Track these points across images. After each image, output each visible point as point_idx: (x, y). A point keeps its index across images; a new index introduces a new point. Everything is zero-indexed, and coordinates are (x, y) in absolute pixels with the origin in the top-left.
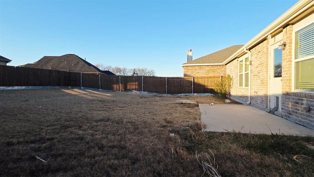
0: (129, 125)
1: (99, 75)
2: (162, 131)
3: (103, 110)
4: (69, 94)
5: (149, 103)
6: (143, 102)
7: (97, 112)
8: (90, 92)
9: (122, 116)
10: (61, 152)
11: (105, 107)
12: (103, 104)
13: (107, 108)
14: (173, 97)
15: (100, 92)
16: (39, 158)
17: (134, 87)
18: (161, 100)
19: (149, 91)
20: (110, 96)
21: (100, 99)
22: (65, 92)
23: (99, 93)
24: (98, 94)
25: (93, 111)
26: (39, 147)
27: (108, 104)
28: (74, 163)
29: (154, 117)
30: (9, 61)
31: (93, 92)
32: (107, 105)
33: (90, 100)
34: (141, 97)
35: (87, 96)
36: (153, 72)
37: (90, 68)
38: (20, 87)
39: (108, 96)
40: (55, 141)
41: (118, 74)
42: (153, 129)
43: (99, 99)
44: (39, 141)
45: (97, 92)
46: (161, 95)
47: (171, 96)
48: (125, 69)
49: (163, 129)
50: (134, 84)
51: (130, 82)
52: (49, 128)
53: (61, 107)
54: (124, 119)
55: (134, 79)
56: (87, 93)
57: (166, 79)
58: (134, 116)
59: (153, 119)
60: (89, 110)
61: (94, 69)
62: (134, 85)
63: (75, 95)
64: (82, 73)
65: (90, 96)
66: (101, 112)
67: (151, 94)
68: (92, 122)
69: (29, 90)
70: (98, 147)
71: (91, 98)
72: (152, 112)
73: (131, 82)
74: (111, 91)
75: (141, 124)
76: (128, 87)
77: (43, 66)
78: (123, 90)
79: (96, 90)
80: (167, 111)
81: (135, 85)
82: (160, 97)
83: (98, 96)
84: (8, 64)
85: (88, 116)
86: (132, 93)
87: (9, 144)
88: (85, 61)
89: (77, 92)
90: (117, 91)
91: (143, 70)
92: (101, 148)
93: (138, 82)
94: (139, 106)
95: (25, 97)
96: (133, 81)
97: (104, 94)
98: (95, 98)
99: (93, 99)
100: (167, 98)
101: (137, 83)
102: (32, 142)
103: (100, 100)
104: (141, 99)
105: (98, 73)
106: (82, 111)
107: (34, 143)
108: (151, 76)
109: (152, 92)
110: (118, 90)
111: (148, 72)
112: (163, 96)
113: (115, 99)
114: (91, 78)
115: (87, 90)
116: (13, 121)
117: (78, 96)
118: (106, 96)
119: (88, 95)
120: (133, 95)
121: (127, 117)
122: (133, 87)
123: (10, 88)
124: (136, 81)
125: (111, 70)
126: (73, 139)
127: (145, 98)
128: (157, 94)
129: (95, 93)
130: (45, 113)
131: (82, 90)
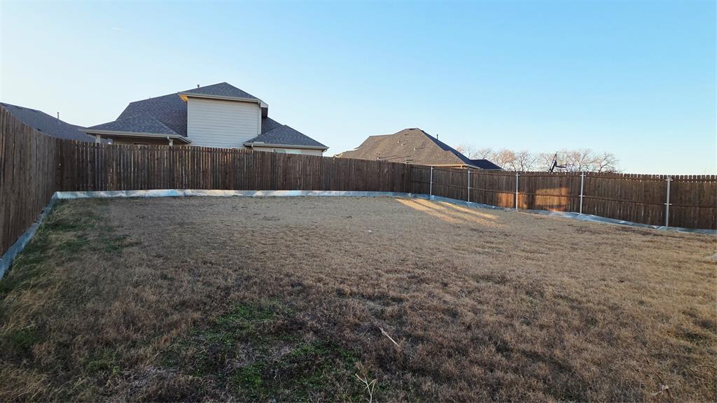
0: (564, 306)
1: (467, 170)
2: (690, 351)
3: (484, 253)
4: (410, 208)
5: (610, 248)
6: (588, 245)
7: (473, 255)
8: (448, 207)
9: (538, 276)
10: (420, 333)
11: (489, 245)
12: (481, 237)
13: (493, 248)
14: (698, 240)
15: (468, 208)
16: (386, 333)
17: (555, 201)
18: (650, 244)
19: (602, 214)
20: (494, 220)
21: (472, 225)
22: (404, 205)
23: (467, 210)
24: (466, 213)
25: (463, 252)
26: (383, 311)
27: (493, 239)
28: (449, 366)
29: (644, 298)
30: (324, 149)
31: (454, 206)
32: (493, 243)
33: (451, 225)
34: (581, 230)
35: (443, 216)
36: (609, 158)
37: (446, 156)
38: (338, 192)
39: (490, 220)
40: (406, 304)
41: (506, 167)
42: (649, 335)
43: (470, 224)
44: (380, 298)
45: (463, 207)
46: (645, 228)
47: (686, 233)
48: (524, 155)
49: (689, 344)
50: (556, 192)
51: (543, 188)
52: (390, 275)
53: (402, 235)
54: (544, 286)
55: (556, 180)
56: (442, 208)
57: (668, 180)
58: (573, 281)
59: (642, 303)
60: (454, 249)
61: (455, 156)
62: (554, 196)
63: (422, 212)
64: (433, 167)
65: (449, 215)
66: (482, 256)
67: (609, 224)
68: (466, 278)
69: (350, 199)
70: (495, 343)
71: (452, 220)
72: (629, 280)
73: (547, 188)
74: (493, 207)
75: (603, 311)
76: (539, 200)
77: (367, 154)
78: (525, 206)
79: (459, 204)
80: (687, 286)
81: (557, 196)
82: (645, 234)
83: (466, 216)
84: (325, 154)
85: (456, 262)
86: (551, 215)
87: (341, 293)
88: (436, 141)
89: (423, 205)
90: (509, 209)
91: (577, 156)
92: (503, 349)
93: (567, 186)
94: (579, 254)
95: (346, 210)
96: (552, 186)
97: (478, 213)
98: (461, 222)
99: (456, 224)
100: (671, 240)
101: (564, 191)
102: (370, 298)
103: (474, 228)
104: (579, 236)
105: (461, 164)
106: (442, 248)
107: (373, 301)
108: (603, 170)
109: (613, 216)
110: (512, 204)
111: (592, 159)
112: (654, 231)
113: (507, 228)
114: (451, 176)
115: (442, 202)
116: (339, 252)
117: (427, 215)
118: (485, 218)
119: (445, 213)
120: (553, 220)
121: (553, 282)
122: (553, 200)
123: (326, 193)
124: (561, 186)
125: (490, 158)
126: (436, 309)
127: (593, 232)
128: (630, 225)
129: (458, 211)
130: (380, 243)
131: (432, 201)
